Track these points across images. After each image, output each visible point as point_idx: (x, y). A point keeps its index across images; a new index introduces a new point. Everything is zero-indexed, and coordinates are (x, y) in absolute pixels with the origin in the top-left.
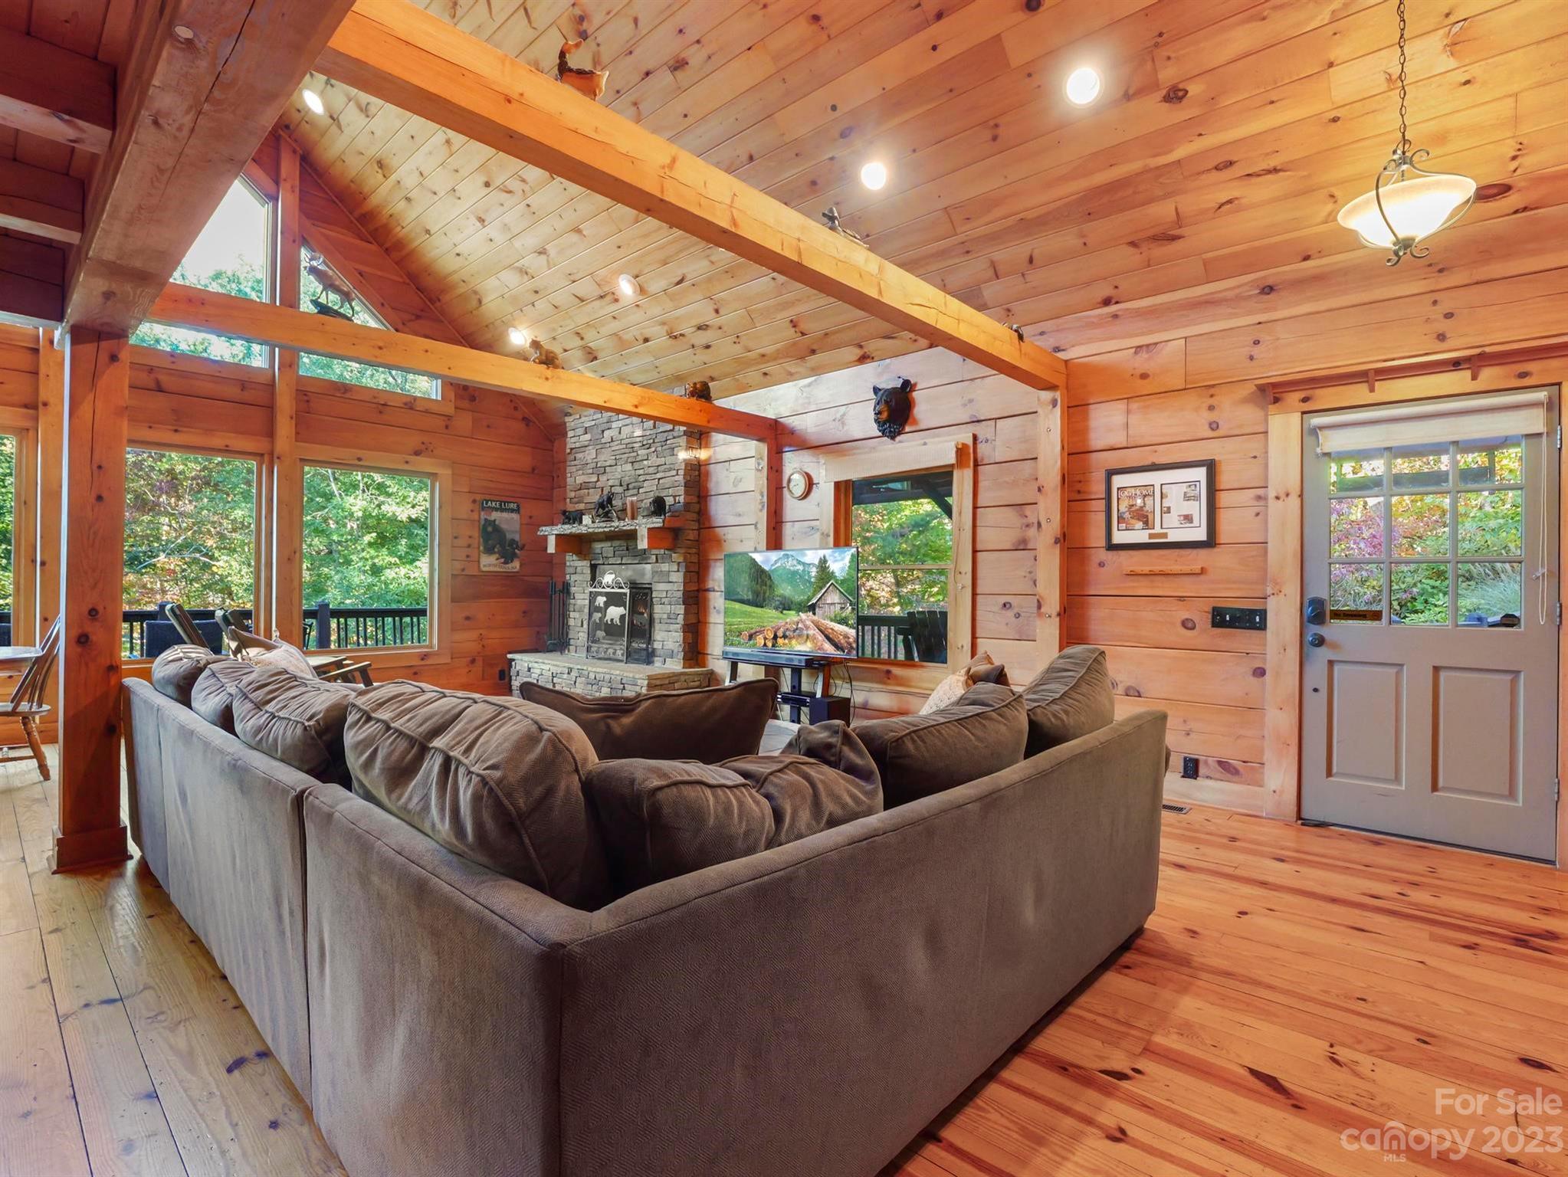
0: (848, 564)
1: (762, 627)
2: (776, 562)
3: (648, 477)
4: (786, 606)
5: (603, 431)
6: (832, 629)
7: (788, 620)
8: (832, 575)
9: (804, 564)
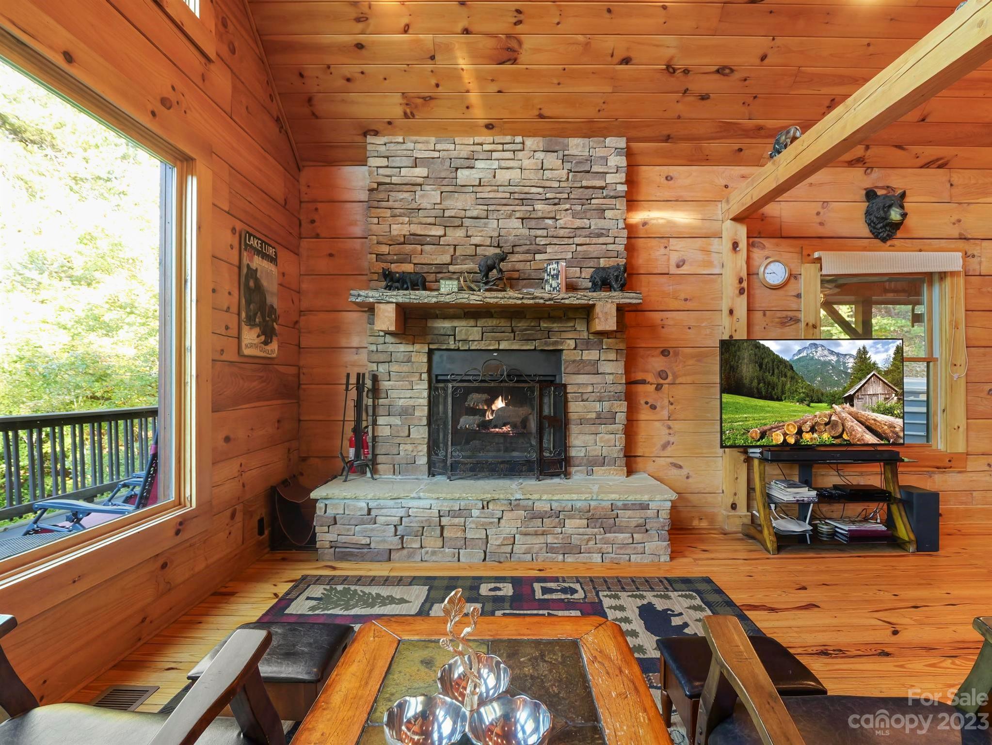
0: (893, 356)
1: (779, 422)
2: (800, 352)
3: (555, 241)
4: (815, 398)
5: (457, 169)
6: (875, 420)
7: (817, 413)
8: (874, 366)
9: (838, 354)
